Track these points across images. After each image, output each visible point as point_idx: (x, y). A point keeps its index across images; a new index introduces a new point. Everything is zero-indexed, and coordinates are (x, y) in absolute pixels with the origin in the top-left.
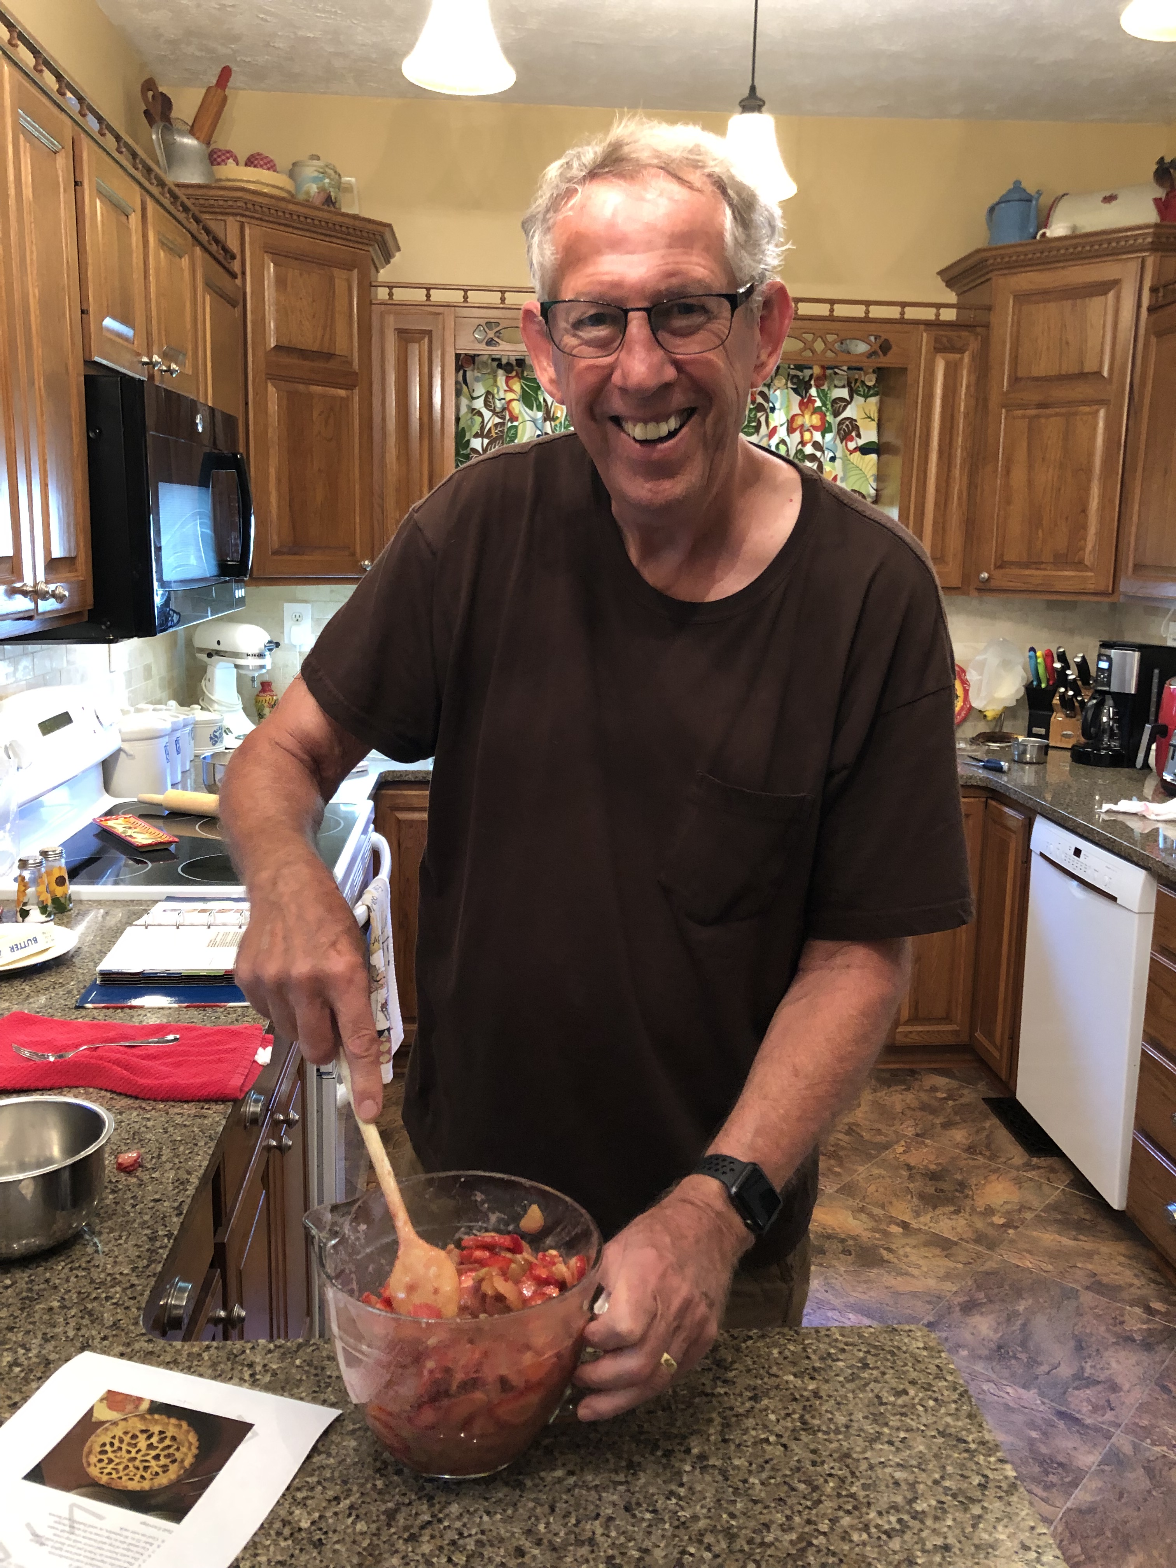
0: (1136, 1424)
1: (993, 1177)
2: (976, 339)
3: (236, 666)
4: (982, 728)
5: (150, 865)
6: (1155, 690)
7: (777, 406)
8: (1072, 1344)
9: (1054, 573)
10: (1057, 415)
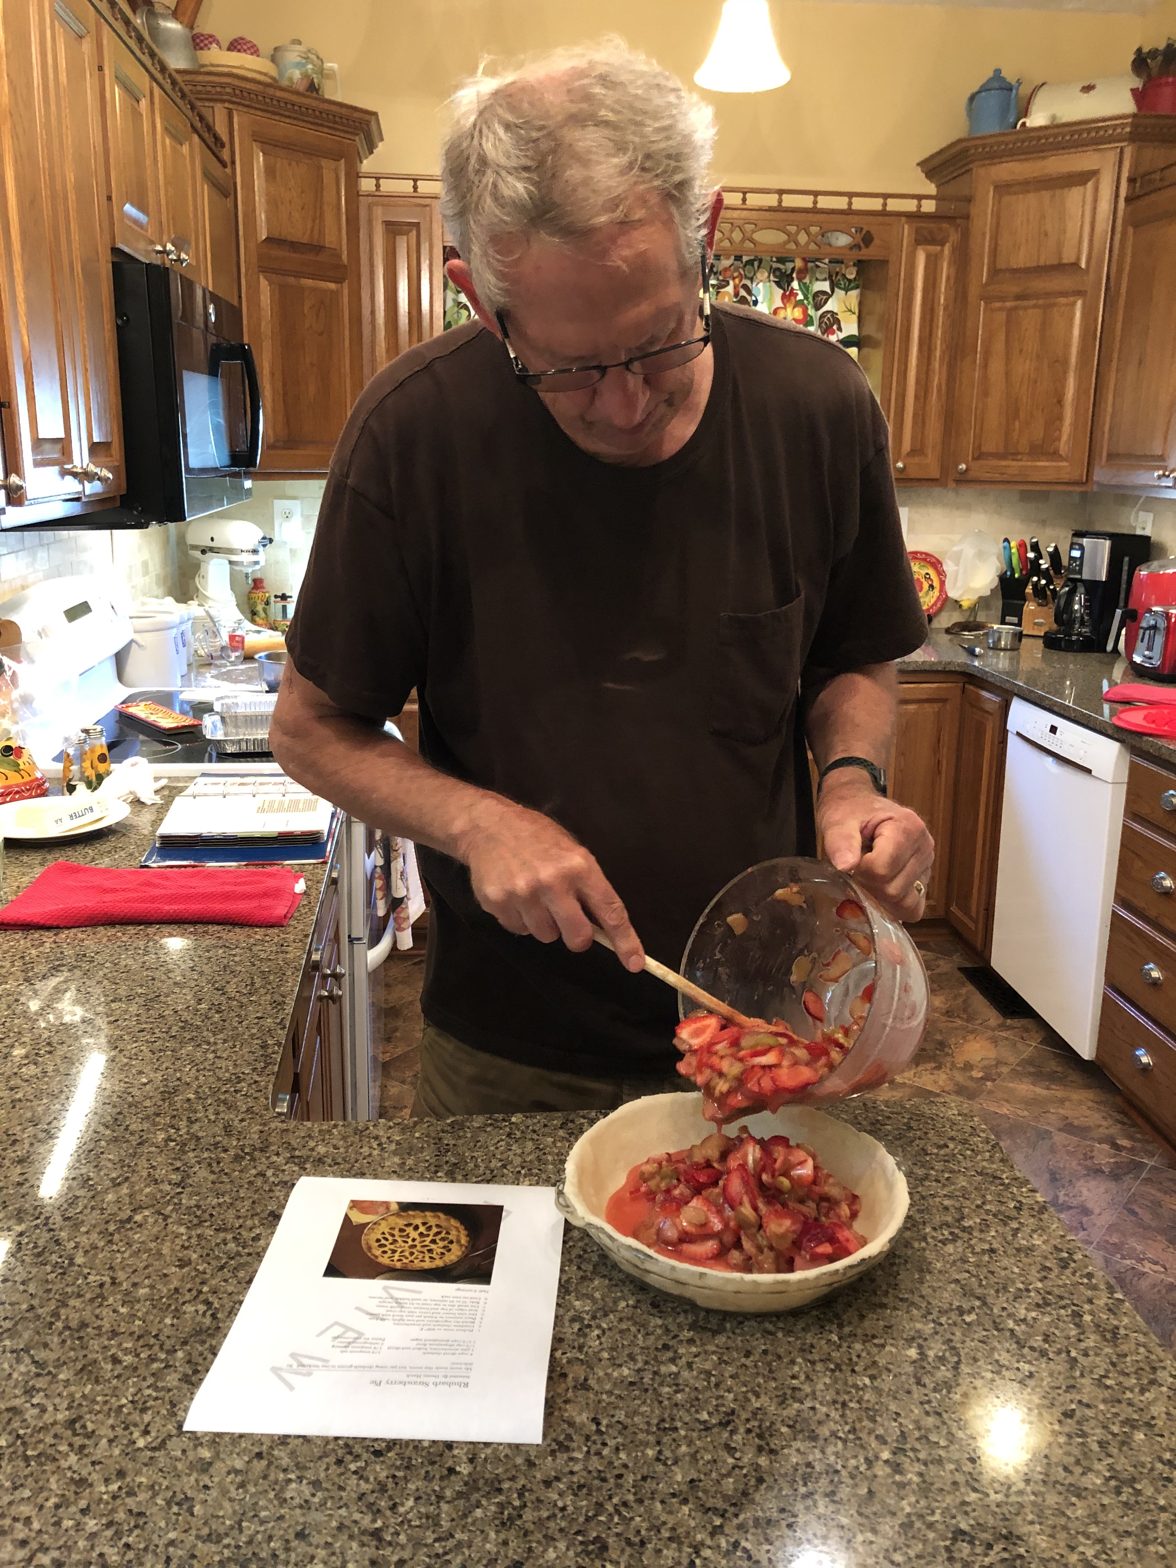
0: (1107, 1242)
1: (971, 1037)
2: (957, 231)
3: (231, 562)
4: (956, 617)
5: (180, 746)
6: (1124, 577)
7: (760, 299)
8: (1047, 1176)
9: (1029, 463)
10: (1035, 306)
